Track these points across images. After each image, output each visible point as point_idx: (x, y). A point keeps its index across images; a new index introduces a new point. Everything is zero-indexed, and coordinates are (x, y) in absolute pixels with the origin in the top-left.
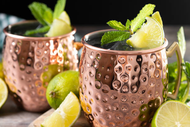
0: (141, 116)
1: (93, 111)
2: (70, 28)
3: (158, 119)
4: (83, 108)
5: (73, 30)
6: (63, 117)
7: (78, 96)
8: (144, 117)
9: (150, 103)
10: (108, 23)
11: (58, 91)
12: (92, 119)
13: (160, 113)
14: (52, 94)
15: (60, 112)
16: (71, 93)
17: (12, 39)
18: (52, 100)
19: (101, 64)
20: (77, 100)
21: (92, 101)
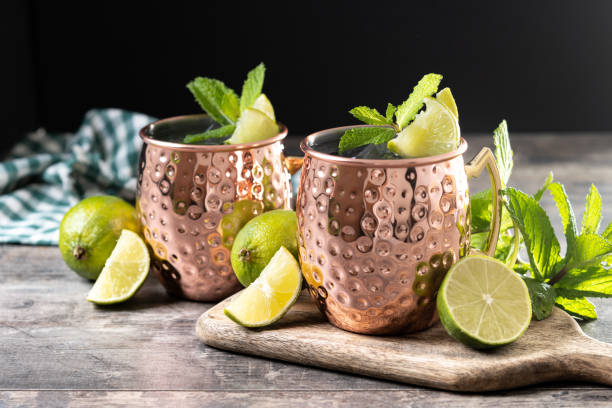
0: (416, 285)
1: (326, 278)
2: (276, 127)
3: (449, 287)
4: (307, 276)
5: (281, 131)
6: (268, 296)
7: (296, 254)
8: (423, 286)
9: (434, 258)
11: (255, 248)
12: (323, 295)
13: (453, 277)
14: (244, 254)
15: (261, 286)
16: (282, 249)
18: (244, 266)
19: (338, 188)
20: (294, 262)
21: (322, 259)
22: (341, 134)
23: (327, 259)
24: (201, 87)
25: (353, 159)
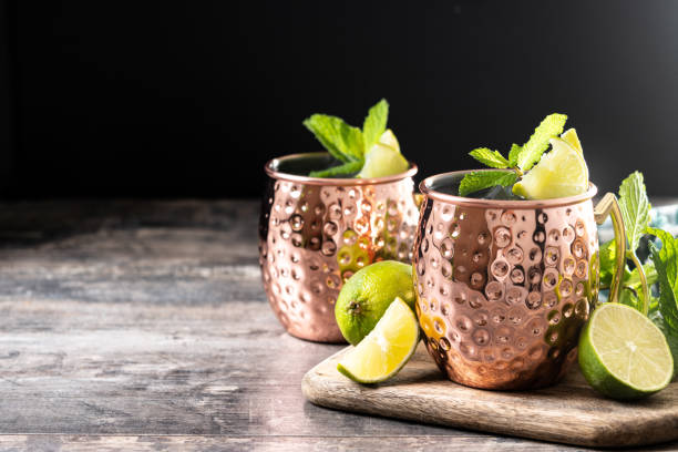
0: (548, 336)
1: (448, 328)
2: (405, 163)
4: (426, 328)
5: (411, 167)
6: (384, 349)
7: (413, 305)
8: (555, 337)
9: (567, 307)
10: (472, 153)
11: (365, 300)
12: (446, 348)
14: (354, 306)
15: (376, 339)
16: (398, 299)
17: (291, 184)
18: (352, 321)
19: (465, 232)
20: (410, 314)
21: (447, 309)
22: (462, 178)
23: (451, 308)
24: (319, 124)
25: (483, 200)
